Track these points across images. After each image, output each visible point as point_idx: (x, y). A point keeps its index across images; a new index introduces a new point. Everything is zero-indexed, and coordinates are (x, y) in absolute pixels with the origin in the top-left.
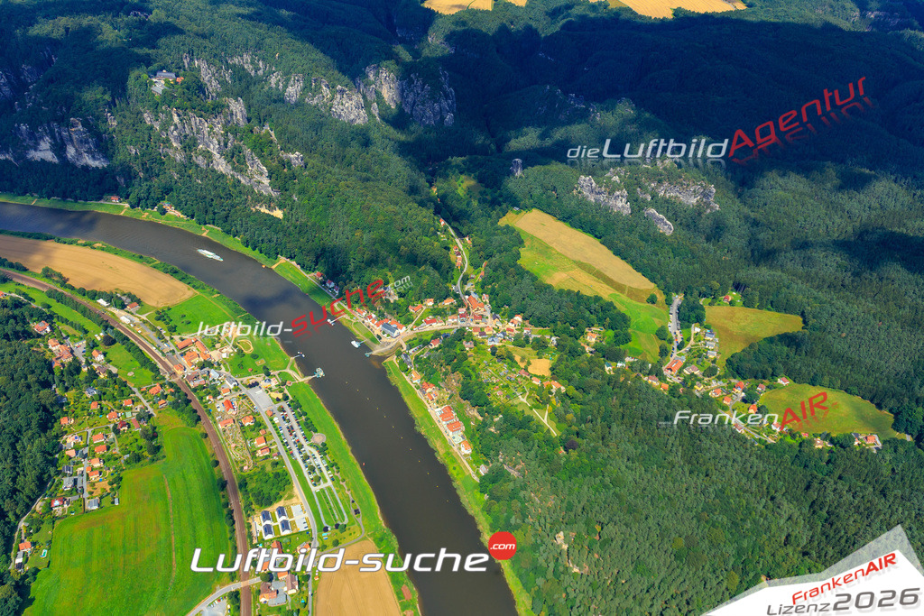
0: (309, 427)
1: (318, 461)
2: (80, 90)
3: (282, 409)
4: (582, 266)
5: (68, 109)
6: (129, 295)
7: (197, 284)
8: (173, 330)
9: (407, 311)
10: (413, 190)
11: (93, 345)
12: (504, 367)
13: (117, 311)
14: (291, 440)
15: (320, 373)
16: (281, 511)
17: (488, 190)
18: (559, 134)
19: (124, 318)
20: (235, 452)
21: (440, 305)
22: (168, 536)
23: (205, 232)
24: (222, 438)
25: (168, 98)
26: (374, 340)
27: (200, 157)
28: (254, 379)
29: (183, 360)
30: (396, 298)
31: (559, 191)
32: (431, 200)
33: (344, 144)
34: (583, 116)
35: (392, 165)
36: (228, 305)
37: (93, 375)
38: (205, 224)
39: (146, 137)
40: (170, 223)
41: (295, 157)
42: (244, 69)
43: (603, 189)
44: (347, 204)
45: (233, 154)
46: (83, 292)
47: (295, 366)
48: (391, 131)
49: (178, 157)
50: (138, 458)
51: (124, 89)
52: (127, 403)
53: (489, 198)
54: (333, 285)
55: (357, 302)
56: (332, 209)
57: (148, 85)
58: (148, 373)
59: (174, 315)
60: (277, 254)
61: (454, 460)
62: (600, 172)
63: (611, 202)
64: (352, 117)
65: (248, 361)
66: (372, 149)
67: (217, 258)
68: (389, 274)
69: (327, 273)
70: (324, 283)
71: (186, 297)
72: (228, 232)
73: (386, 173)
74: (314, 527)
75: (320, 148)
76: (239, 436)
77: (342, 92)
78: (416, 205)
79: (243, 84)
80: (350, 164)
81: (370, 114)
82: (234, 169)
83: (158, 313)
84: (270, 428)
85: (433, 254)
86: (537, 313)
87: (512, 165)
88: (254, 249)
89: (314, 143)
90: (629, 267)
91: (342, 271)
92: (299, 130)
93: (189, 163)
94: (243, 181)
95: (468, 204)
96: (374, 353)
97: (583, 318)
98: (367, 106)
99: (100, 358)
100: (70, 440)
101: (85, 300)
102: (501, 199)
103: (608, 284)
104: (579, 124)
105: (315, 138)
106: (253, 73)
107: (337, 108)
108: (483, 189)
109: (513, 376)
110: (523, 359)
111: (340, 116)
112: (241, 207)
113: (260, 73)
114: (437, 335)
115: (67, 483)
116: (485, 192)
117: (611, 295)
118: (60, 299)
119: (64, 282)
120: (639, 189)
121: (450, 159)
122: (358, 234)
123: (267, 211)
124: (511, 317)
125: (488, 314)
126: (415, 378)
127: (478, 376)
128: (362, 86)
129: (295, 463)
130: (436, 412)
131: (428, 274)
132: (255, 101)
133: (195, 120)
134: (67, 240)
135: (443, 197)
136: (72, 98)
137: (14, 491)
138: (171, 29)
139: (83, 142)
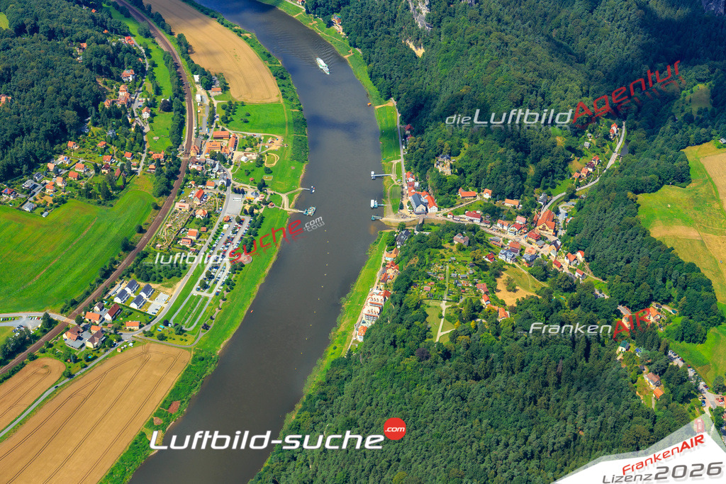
0: (247, 246)
1: (223, 275)
3: (240, 222)
6: (224, 83)
7: (290, 95)
8: (226, 121)
9: (455, 192)
11: (151, 105)
12: (468, 272)
13: (200, 89)
14: (220, 247)
15: (310, 212)
16: (146, 290)
20: (164, 231)
23: (349, 54)
24: (168, 216)
26: (394, 208)
28: (247, 187)
29: (205, 146)
30: (448, 172)
37: (127, 124)
38: (355, 46)
40: (328, 38)
47: (296, 197)
52: (128, 156)
58: (169, 144)
59: (241, 111)
60: (389, 95)
65: (258, 172)
67: (326, 69)
70: (405, 137)
71: (268, 101)
72: (365, 59)
74: (161, 317)
76: (183, 221)
83: (231, 104)
94: (411, 9)
96: (383, 220)
99: (146, 116)
100: (61, 159)
101: (186, 71)
108: (707, 106)
109: (465, 284)
115: (26, 185)
116: (705, 110)
118: (170, 63)
119: (188, 53)
123: (414, 48)
124: (572, 251)
125: (554, 239)
126: (389, 257)
127: (429, 266)
129: (202, 265)
134: (227, 21)
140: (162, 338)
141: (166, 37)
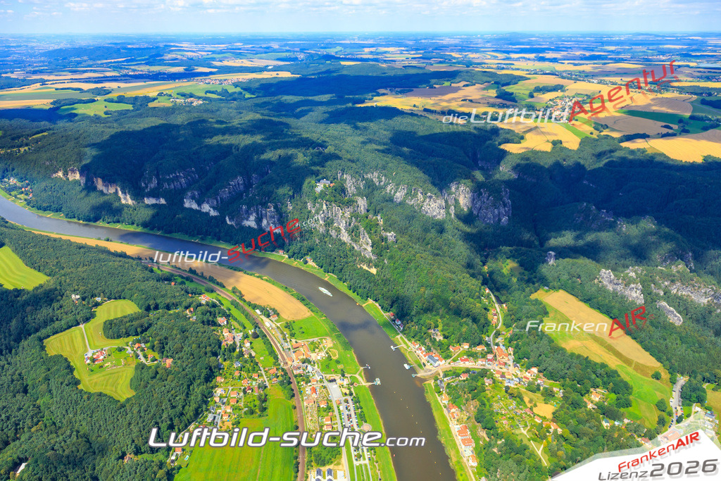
0: (362, 418)
2: (277, 188)
3: (347, 401)
4: (596, 339)
5: (269, 198)
6: (274, 310)
7: (313, 309)
8: (293, 335)
9: (448, 349)
10: (469, 266)
11: (246, 337)
12: (513, 404)
14: (348, 423)
15: (378, 382)
16: (330, 472)
17: (526, 272)
18: (590, 237)
19: (267, 323)
20: (310, 423)
21: (474, 349)
23: (327, 277)
24: (304, 411)
25: (323, 194)
26: (420, 366)
27: (334, 231)
29: (294, 356)
30: (441, 338)
31: (582, 279)
32: (480, 273)
33: (426, 230)
34: (611, 226)
35: (457, 248)
36: (329, 325)
37: (241, 354)
38: (328, 272)
39: (306, 216)
40: (308, 270)
41: (391, 235)
42: (372, 181)
43: (620, 281)
44: (418, 269)
45: (353, 230)
46: (249, 304)
47: (363, 374)
48: (461, 225)
49: (321, 230)
50: (252, 412)
51: (300, 189)
52: (255, 376)
53: (526, 278)
54: (399, 323)
55: (413, 337)
56: (408, 271)
57: (313, 187)
58: (272, 360)
59: (296, 327)
60: (368, 297)
61: (462, 468)
62: (621, 269)
63: (627, 292)
64: (435, 214)
65: (333, 364)
66: (445, 235)
67: (329, 294)
68: (440, 320)
69: (397, 314)
70: (394, 321)
71: (306, 316)
72: (340, 279)
73: (452, 252)
75: (409, 232)
76: (315, 412)
77: (430, 197)
78: (468, 276)
79: (370, 190)
80: (428, 244)
81: (448, 213)
82: (352, 239)
83: (287, 323)
84: (336, 413)
85: (474, 311)
86: (550, 368)
87: (547, 256)
88: (354, 292)
89: (407, 228)
90: (638, 346)
91: (407, 314)
92: (398, 219)
93: (327, 234)
94: (356, 248)
95: (509, 280)
96: (419, 375)
97: (589, 379)
98: (447, 207)
99: (248, 345)
100: (219, 391)
101: (249, 309)
102: (535, 280)
103: (617, 357)
104: (608, 232)
105: (408, 225)
106: (377, 184)
107: (425, 207)
108: (523, 271)
109: (519, 412)
110: (531, 401)
111: (427, 212)
112: (352, 264)
113: (382, 183)
114: (467, 371)
115: (210, 418)
116: (523, 273)
117: (616, 366)
118: (237, 306)
119: (241, 297)
120: (653, 285)
121: (501, 247)
122: (422, 290)
123: (367, 269)
124: (528, 368)
125: (511, 363)
126: (444, 400)
127: (491, 406)
128: (446, 195)
130: (455, 427)
131: (468, 325)
132: (374, 200)
133: (335, 208)
134: (250, 272)
135: (491, 273)
136: (272, 192)
137: (182, 414)
138: (335, 157)
139: (272, 217)
141: (223, 290)
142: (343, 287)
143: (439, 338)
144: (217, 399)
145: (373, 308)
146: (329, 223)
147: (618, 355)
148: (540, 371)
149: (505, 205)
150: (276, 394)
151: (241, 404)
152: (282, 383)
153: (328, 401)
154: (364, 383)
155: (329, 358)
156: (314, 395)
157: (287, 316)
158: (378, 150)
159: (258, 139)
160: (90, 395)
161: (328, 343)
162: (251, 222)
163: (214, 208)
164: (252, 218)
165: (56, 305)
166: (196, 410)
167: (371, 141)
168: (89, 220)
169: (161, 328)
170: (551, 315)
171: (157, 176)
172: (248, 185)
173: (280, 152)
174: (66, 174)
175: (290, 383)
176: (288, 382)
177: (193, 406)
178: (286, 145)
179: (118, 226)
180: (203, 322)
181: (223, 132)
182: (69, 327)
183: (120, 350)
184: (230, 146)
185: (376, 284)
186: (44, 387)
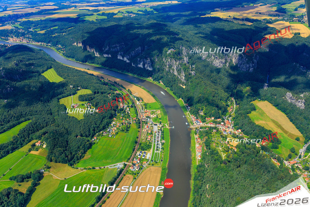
0: (163, 138)
1: (160, 146)
3: (159, 132)
4: (274, 121)
6: (142, 99)
7: (157, 100)
8: (146, 108)
9: (205, 118)
10: (227, 88)
12: (221, 139)
13: (137, 101)
14: (157, 139)
15: (173, 127)
16: (145, 153)
17: (253, 92)
19: (138, 103)
20: (143, 137)
21: (216, 120)
22: (120, 147)
23: (166, 89)
24: (142, 133)
25: (169, 55)
26: (192, 124)
27: (172, 70)
28: (157, 123)
29: (144, 115)
30: (203, 114)
31: (277, 96)
34: (304, 74)
35: (224, 80)
36: (161, 106)
37: (125, 112)
38: (167, 87)
39: (162, 64)
40: (160, 86)
41: (193, 73)
43: (294, 98)
45: (179, 70)
47: (168, 124)
48: (229, 71)
49: (167, 70)
50: (123, 131)
51: (162, 52)
52: (128, 120)
53: (252, 94)
54: (189, 108)
55: (193, 113)
56: (197, 88)
58: (135, 115)
59: (148, 105)
60: (180, 97)
61: (195, 160)
63: (296, 103)
64: (218, 65)
65: (158, 119)
66: (220, 74)
67: (164, 94)
68: (204, 107)
69: (189, 104)
70: (187, 107)
71: (153, 102)
72: (171, 90)
73: (221, 82)
74: (150, 159)
76: (146, 134)
77: (217, 58)
78: (224, 91)
80: (211, 78)
81: (225, 66)
82: (178, 74)
83: (145, 104)
84: (154, 135)
86: (246, 130)
87: (264, 85)
88: (175, 95)
91: (192, 104)
93: (169, 71)
94: (179, 77)
95: (244, 95)
96: (190, 127)
97: (262, 136)
99: (128, 109)
100: (114, 123)
101: (133, 98)
102: (255, 95)
108: (251, 92)
109: (222, 142)
111: (214, 65)
112: (176, 84)
115: (108, 130)
117: (280, 133)
119: (131, 93)
122: (200, 95)
123: (182, 86)
124: (237, 129)
125: (231, 127)
126: (197, 136)
127: (211, 139)
129: (154, 145)
130: (197, 145)
132: (193, 59)
133: (173, 61)
136: (150, 53)
137: (98, 127)
138: (181, 39)
139: (149, 64)
140: (153, 165)
141: (125, 90)
142: (171, 93)
143: (202, 114)
144: (112, 125)
145: (181, 102)
146: (170, 66)
147: (282, 129)
148: (242, 131)
149: (253, 63)
150: (134, 126)
151: (120, 128)
152: (137, 123)
153: (152, 131)
154: (167, 127)
155: (157, 117)
156: (147, 129)
157: (145, 101)
158: (201, 37)
159: (151, 31)
160: (70, 117)
161: (159, 112)
162: (141, 66)
163: (128, 59)
164: (141, 64)
165: (64, 88)
166: (104, 127)
167: (200, 33)
168: (83, 62)
169: (97, 99)
170: (257, 111)
171: (109, 46)
172: (143, 50)
173: (158, 37)
174: (77, 44)
175: (140, 123)
176: (139, 123)
177: (103, 125)
178: (161, 34)
179: (93, 65)
180: (113, 99)
181: (138, 28)
182: (68, 96)
183: (83, 105)
184: (139, 34)
185: (183, 92)
186: (57, 113)
